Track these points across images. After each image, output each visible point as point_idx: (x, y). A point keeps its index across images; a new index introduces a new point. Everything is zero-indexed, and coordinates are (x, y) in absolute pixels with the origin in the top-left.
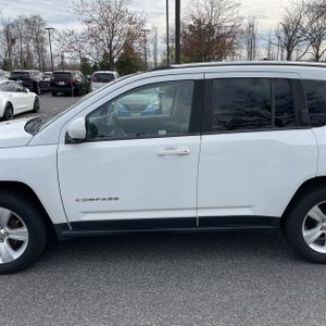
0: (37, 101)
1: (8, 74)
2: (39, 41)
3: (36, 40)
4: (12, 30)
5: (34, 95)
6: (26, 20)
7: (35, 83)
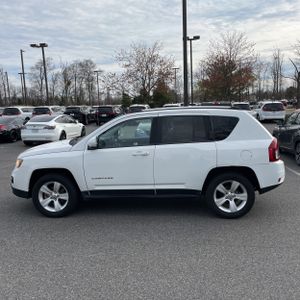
0: (83, 130)
1: (64, 109)
2: (90, 80)
3: (88, 80)
4: (69, 73)
5: (82, 125)
6: (80, 64)
7: (84, 116)
